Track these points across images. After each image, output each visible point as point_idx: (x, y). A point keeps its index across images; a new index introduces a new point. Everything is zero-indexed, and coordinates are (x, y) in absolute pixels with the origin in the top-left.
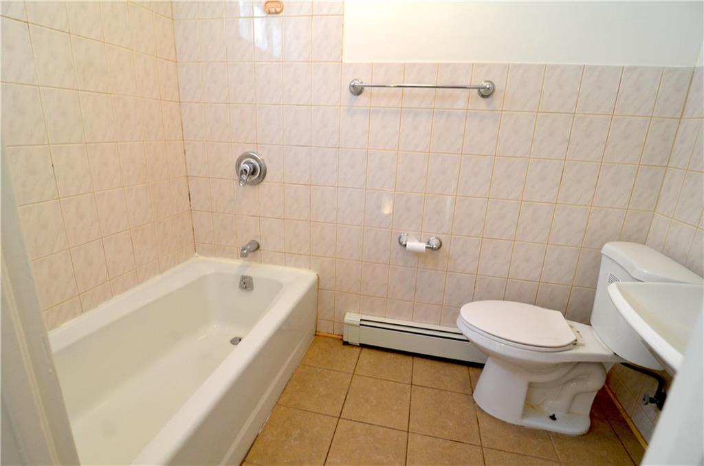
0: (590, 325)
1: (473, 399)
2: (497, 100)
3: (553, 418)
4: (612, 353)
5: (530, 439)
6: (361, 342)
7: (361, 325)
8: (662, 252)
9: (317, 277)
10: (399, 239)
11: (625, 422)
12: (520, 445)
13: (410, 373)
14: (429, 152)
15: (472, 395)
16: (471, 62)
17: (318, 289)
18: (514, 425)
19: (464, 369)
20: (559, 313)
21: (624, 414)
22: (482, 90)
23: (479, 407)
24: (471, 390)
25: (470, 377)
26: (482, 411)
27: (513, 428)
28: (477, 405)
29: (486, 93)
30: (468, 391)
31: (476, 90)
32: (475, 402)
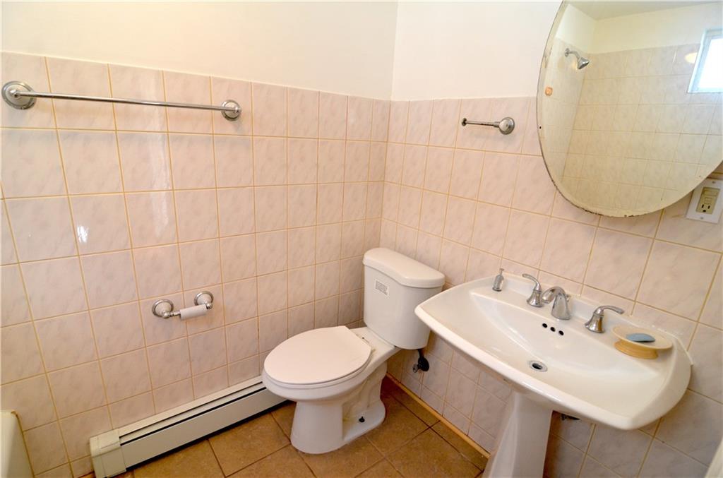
0: (366, 326)
1: (294, 448)
2: (245, 122)
3: (362, 420)
4: (393, 347)
5: (357, 453)
6: (128, 467)
7: (122, 445)
8: (395, 250)
9: (14, 417)
10: (154, 308)
11: (399, 388)
12: (353, 466)
13: (216, 465)
14: (173, 190)
15: (291, 444)
16: (207, 75)
17: (22, 432)
18: (339, 449)
19: (268, 418)
20: (344, 327)
21: (396, 382)
22: (227, 112)
23: (304, 453)
24: (286, 438)
25: (278, 425)
26: (309, 455)
27: (340, 452)
28: (301, 452)
29: (232, 116)
30: (285, 442)
31: (220, 112)
32: (297, 450)
